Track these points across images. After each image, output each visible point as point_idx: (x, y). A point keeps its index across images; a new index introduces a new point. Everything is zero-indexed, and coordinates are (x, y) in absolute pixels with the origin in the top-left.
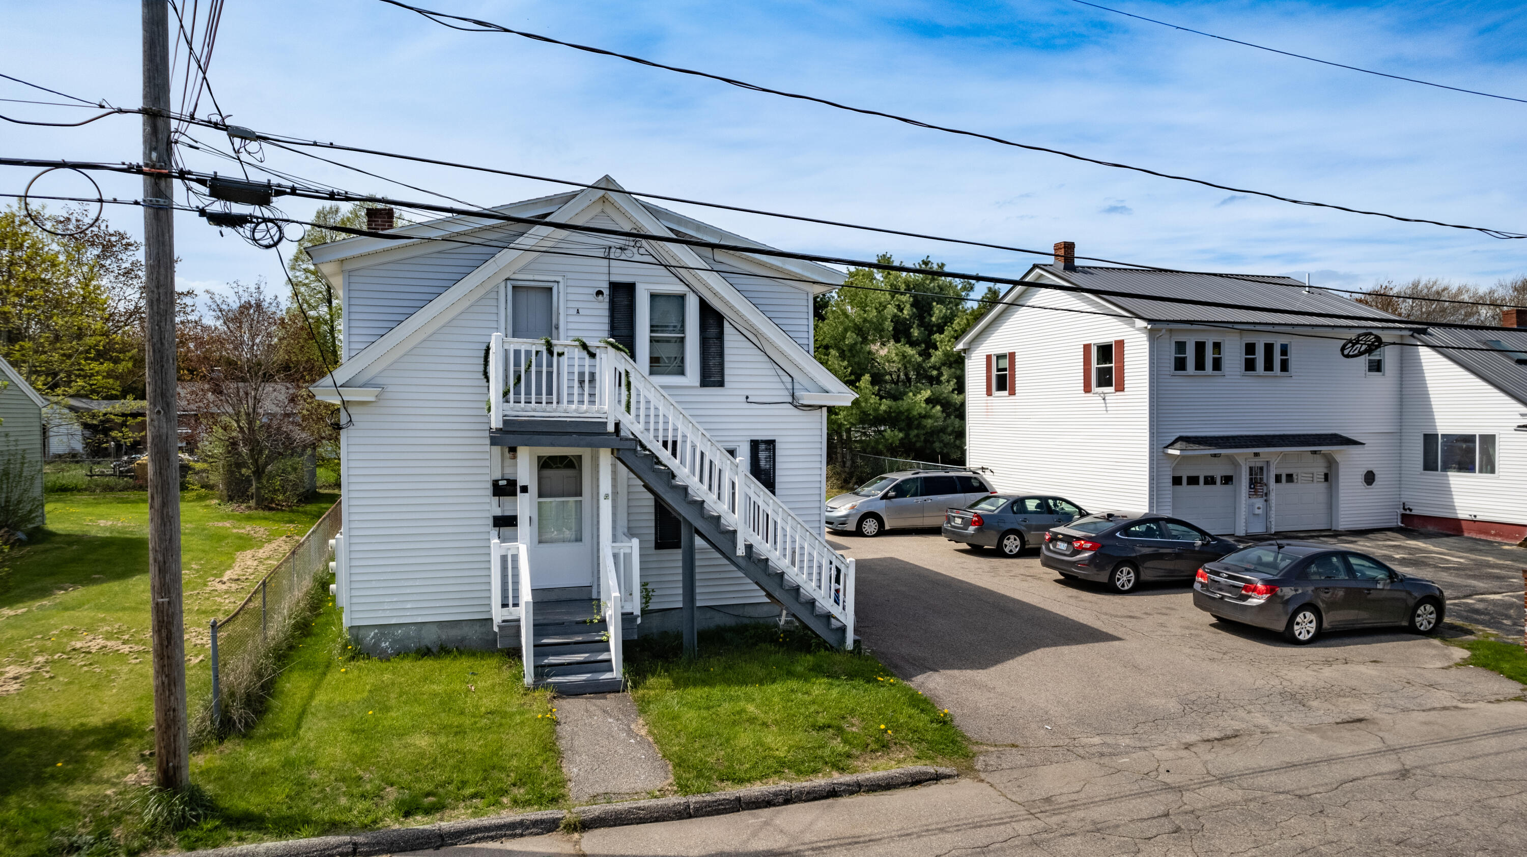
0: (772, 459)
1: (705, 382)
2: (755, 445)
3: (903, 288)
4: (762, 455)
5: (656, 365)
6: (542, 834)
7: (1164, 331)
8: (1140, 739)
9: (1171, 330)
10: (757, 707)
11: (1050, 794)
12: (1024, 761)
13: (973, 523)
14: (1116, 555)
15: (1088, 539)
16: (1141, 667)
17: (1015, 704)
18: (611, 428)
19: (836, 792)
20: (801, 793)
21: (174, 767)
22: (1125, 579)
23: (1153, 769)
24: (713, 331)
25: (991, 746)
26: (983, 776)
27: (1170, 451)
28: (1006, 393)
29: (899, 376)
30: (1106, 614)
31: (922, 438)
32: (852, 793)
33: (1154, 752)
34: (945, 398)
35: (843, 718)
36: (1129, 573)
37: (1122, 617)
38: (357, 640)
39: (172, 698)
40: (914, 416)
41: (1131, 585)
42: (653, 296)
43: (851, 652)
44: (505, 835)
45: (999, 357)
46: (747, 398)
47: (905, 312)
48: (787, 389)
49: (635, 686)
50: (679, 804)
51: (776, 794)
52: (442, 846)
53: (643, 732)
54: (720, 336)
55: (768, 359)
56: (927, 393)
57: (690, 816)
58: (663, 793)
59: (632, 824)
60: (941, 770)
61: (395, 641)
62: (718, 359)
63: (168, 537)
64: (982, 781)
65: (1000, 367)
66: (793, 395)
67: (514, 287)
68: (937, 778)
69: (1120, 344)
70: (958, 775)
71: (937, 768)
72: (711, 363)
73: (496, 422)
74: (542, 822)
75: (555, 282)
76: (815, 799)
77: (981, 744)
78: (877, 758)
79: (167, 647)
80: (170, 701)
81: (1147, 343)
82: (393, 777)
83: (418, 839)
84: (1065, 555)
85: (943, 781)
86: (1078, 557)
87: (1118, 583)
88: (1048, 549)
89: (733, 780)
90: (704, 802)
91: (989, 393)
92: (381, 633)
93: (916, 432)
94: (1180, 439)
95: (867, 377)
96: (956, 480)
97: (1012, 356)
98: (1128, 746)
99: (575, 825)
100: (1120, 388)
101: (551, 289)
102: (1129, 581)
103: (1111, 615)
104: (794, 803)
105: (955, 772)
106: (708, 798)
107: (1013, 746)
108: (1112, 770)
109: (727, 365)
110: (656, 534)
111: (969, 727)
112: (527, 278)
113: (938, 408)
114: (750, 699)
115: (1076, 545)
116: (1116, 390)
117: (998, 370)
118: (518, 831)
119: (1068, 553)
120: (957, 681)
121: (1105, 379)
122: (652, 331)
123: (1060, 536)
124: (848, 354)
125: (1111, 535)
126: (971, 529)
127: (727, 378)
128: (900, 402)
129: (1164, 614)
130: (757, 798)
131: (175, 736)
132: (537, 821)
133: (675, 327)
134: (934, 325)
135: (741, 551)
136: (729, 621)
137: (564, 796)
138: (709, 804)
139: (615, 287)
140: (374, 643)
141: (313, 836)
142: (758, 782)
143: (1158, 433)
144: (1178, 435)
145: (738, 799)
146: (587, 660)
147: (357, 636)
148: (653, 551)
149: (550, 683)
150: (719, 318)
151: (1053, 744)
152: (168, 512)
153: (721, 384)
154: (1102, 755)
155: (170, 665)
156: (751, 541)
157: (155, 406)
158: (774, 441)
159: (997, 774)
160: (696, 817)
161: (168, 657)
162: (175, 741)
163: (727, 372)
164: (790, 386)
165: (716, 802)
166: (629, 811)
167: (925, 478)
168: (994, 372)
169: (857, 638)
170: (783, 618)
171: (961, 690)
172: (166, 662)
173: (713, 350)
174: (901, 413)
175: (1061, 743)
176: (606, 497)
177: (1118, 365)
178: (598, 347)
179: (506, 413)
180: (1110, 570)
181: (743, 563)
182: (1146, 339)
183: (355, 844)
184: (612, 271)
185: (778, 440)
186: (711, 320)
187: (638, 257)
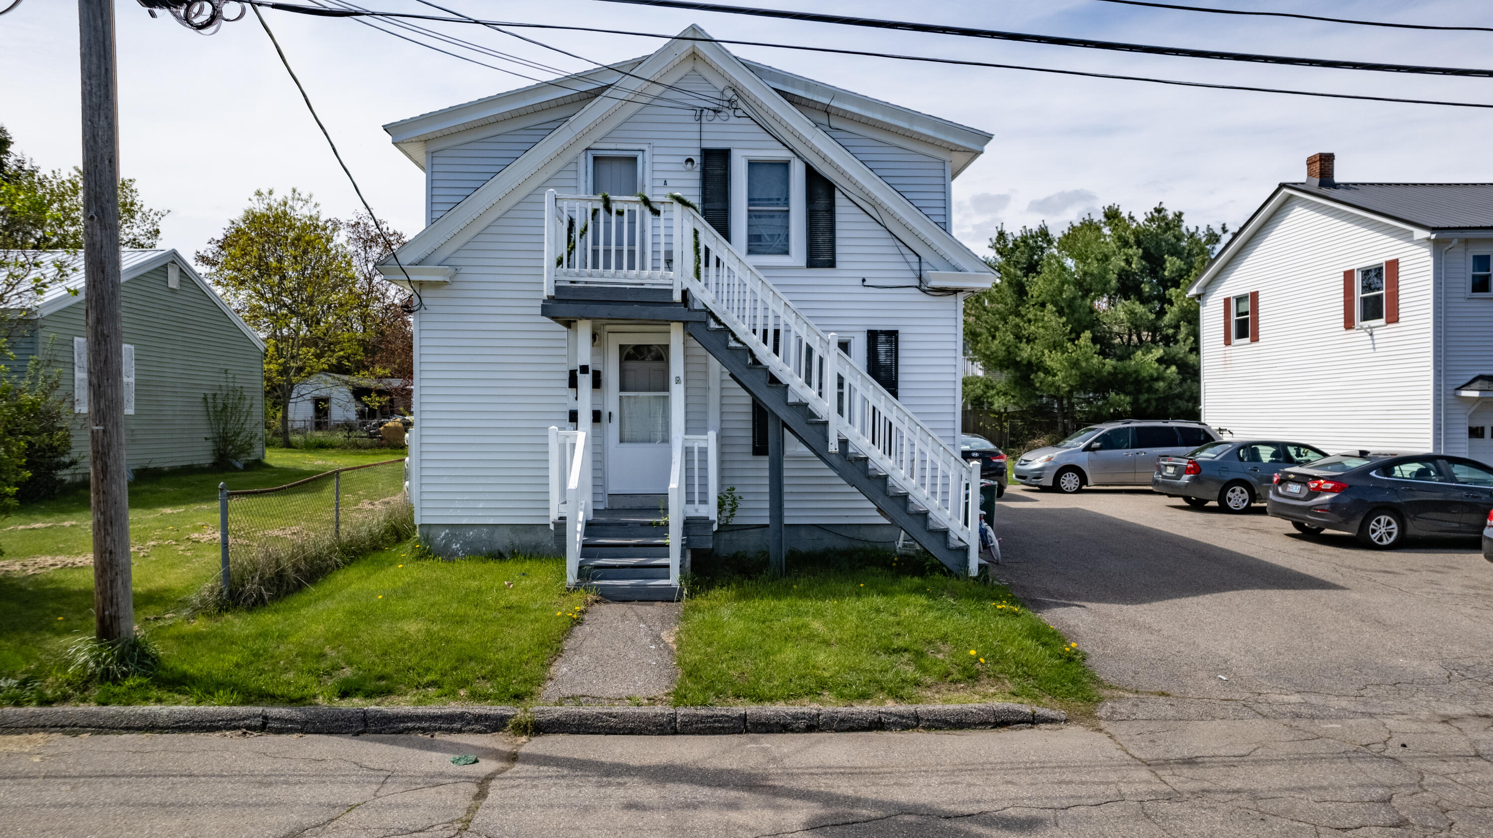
0: (894, 353)
1: (813, 262)
2: (873, 336)
3: (1132, 239)
4: (882, 348)
5: (756, 245)
6: (485, 732)
7: (1455, 242)
8: (1365, 704)
9: (1467, 241)
10: (825, 624)
11: (1197, 754)
12: (1171, 712)
13: (1188, 471)
14: (1369, 500)
15: (1329, 479)
16: (1388, 622)
17: (1182, 649)
18: (677, 297)
19: (883, 724)
20: (832, 719)
21: (110, 616)
22: (1383, 530)
23: (1377, 739)
24: (822, 203)
25: (1130, 691)
26: (1103, 724)
27: (1464, 393)
28: (1247, 340)
29: (1130, 339)
30: (1349, 567)
31: (1154, 404)
32: (905, 727)
33: (1386, 721)
34: (1181, 359)
35: (930, 643)
36: (1389, 523)
37: (1372, 571)
38: (427, 539)
39: (108, 539)
40: (1144, 377)
41: (1392, 539)
42: (753, 165)
43: (975, 579)
44: (440, 729)
45: (1239, 299)
46: (864, 280)
47: (1134, 266)
48: (913, 270)
49: (692, 594)
50: (662, 715)
51: (795, 717)
52: (363, 732)
53: (671, 640)
54: (831, 209)
55: (888, 235)
56: (1158, 352)
57: (675, 732)
58: (652, 701)
59: (599, 733)
60: (1041, 711)
61: (465, 544)
62: (827, 236)
63: (102, 358)
64: (1101, 730)
65: (1241, 311)
66: (920, 278)
67: (596, 159)
68: (1033, 721)
69: (1393, 265)
70: (1066, 721)
71: (1035, 708)
72: (820, 239)
73: (548, 290)
74: (487, 717)
75: (640, 150)
76: (851, 729)
77: (1117, 688)
78: (957, 690)
79: (102, 480)
80: (105, 541)
81: (1432, 259)
82: (356, 658)
83: (337, 720)
84: (1298, 499)
85: (1043, 726)
86: (1316, 501)
87: (1373, 536)
88: (1277, 494)
89: (751, 697)
90: (695, 715)
91: (1228, 342)
92: (452, 534)
93: (1146, 396)
94: (1481, 377)
95: (1087, 334)
96: (1178, 433)
97: (1255, 296)
98: (1344, 709)
99: (526, 726)
100: (1393, 318)
101: (634, 159)
102: (1390, 534)
103: (1356, 569)
104: (821, 731)
105: (1064, 717)
106: (703, 712)
107: (1163, 694)
108: (1309, 735)
109: (838, 242)
110: (754, 437)
111: (1106, 670)
112: (609, 147)
113: (1173, 368)
114: (819, 614)
115: (1313, 485)
116: (1388, 322)
117: (1238, 315)
118: (457, 725)
119: (1302, 496)
120: (1110, 620)
121: (1372, 309)
122: (749, 205)
123: (1292, 476)
124: (1066, 311)
125: (1363, 473)
126: (1185, 479)
127: (838, 258)
128: (1128, 362)
129: (1438, 572)
130: (768, 718)
131: (112, 582)
132: (480, 716)
133: (778, 199)
134: (1168, 280)
135: (833, 447)
136: (841, 544)
137: (532, 694)
138: (702, 719)
139: (707, 154)
140: (445, 545)
141: (226, 704)
142: (783, 703)
143: (1446, 371)
144: (1477, 373)
145: (744, 718)
146: (643, 563)
147: (428, 535)
148: (751, 457)
149: (594, 585)
150: (830, 187)
151: (1223, 697)
152: (102, 331)
153: (832, 264)
154: (1298, 716)
155: (105, 502)
156: (846, 435)
157: (88, 211)
158: (896, 332)
159: (1125, 725)
160: (684, 734)
161: (104, 492)
162: (111, 588)
163: (838, 250)
164: (917, 267)
165: (712, 717)
166: (598, 717)
167: (1137, 428)
168: (1234, 317)
169: (984, 562)
170: (901, 542)
171: (1113, 629)
172: (101, 499)
173: (823, 224)
174: (1128, 374)
175: (1237, 697)
176: (678, 381)
177: (1389, 291)
178: (663, 203)
179: (558, 278)
180: (1361, 518)
181: (837, 462)
182: (1429, 253)
183: (265, 718)
184: (704, 136)
185: (901, 331)
186: (820, 191)
187: (733, 120)
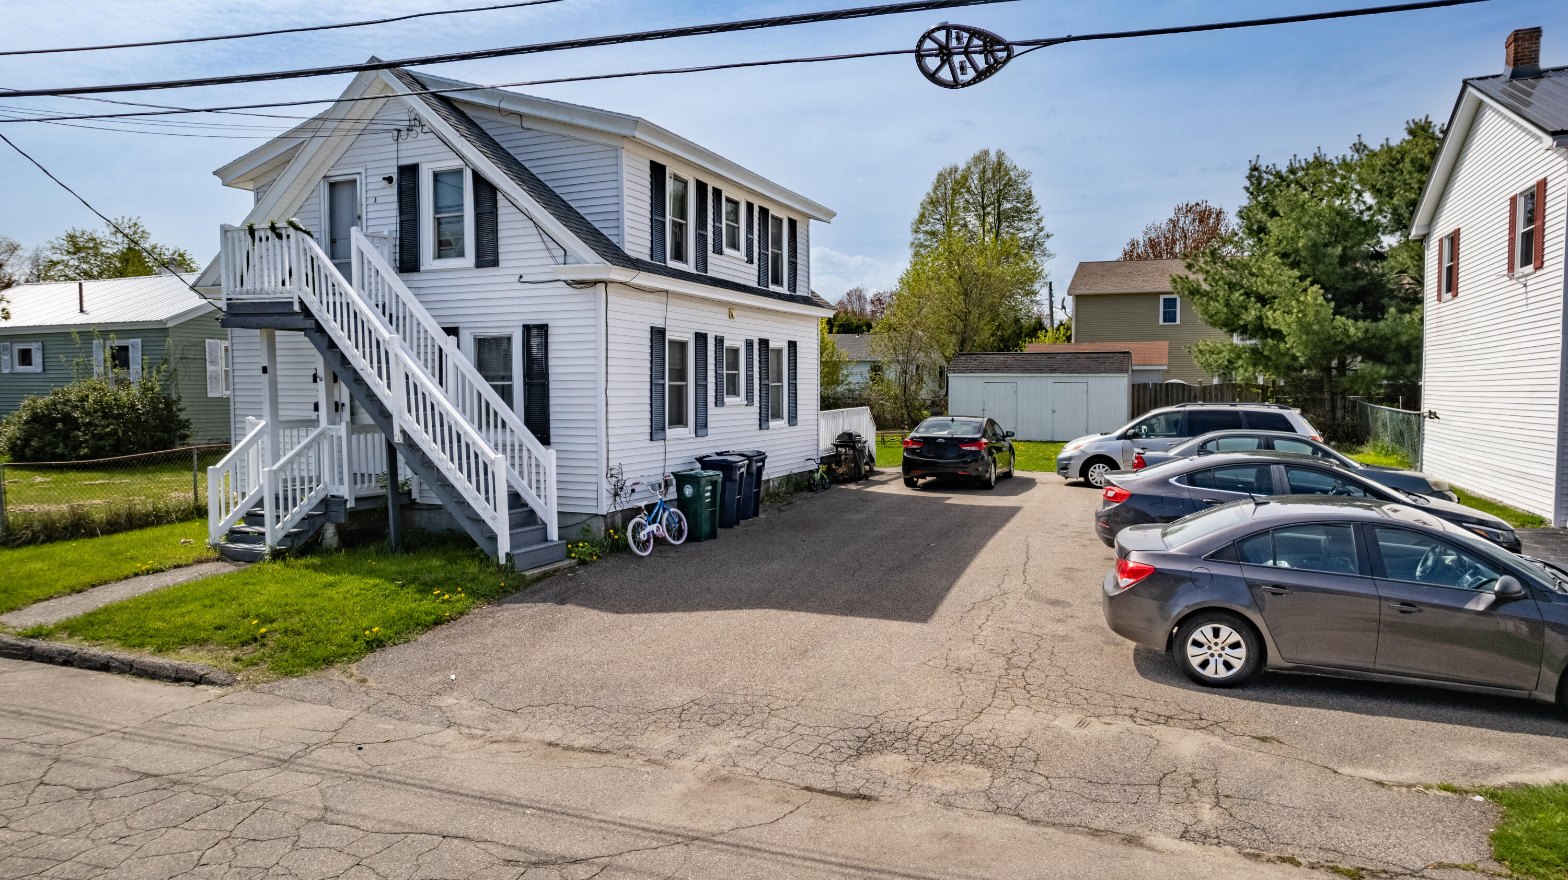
0: (545, 346)
1: (479, 264)
2: (527, 329)
4: (535, 342)
5: (440, 249)
18: (297, 308)
24: (486, 206)
28: (1451, 295)
45: (1449, 240)
46: (521, 277)
48: (559, 265)
49: (271, 561)
54: (494, 210)
55: (534, 231)
62: (491, 237)
67: (332, 186)
69: (1543, 185)
72: (486, 241)
73: (224, 306)
75: (358, 173)
77: (346, 670)
91: (1439, 300)
96: (1243, 418)
97: (1458, 234)
100: (1539, 264)
101: (355, 181)
109: (500, 242)
112: (339, 174)
116: (1536, 269)
117: (1447, 260)
121: (1527, 252)
122: (434, 211)
127: (501, 257)
133: (455, 205)
135: (397, 438)
139: (403, 170)
150: (494, 190)
153: (495, 263)
154: (392, 715)
158: (546, 326)
159: (250, 696)
163: (501, 249)
164: (562, 261)
167: (1190, 412)
168: (1445, 264)
173: (487, 226)
175: (408, 693)
177: (1540, 224)
178: (286, 228)
179: (229, 297)
181: (403, 451)
184: (401, 154)
185: (551, 324)
186: (485, 194)
187: (421, 136)
